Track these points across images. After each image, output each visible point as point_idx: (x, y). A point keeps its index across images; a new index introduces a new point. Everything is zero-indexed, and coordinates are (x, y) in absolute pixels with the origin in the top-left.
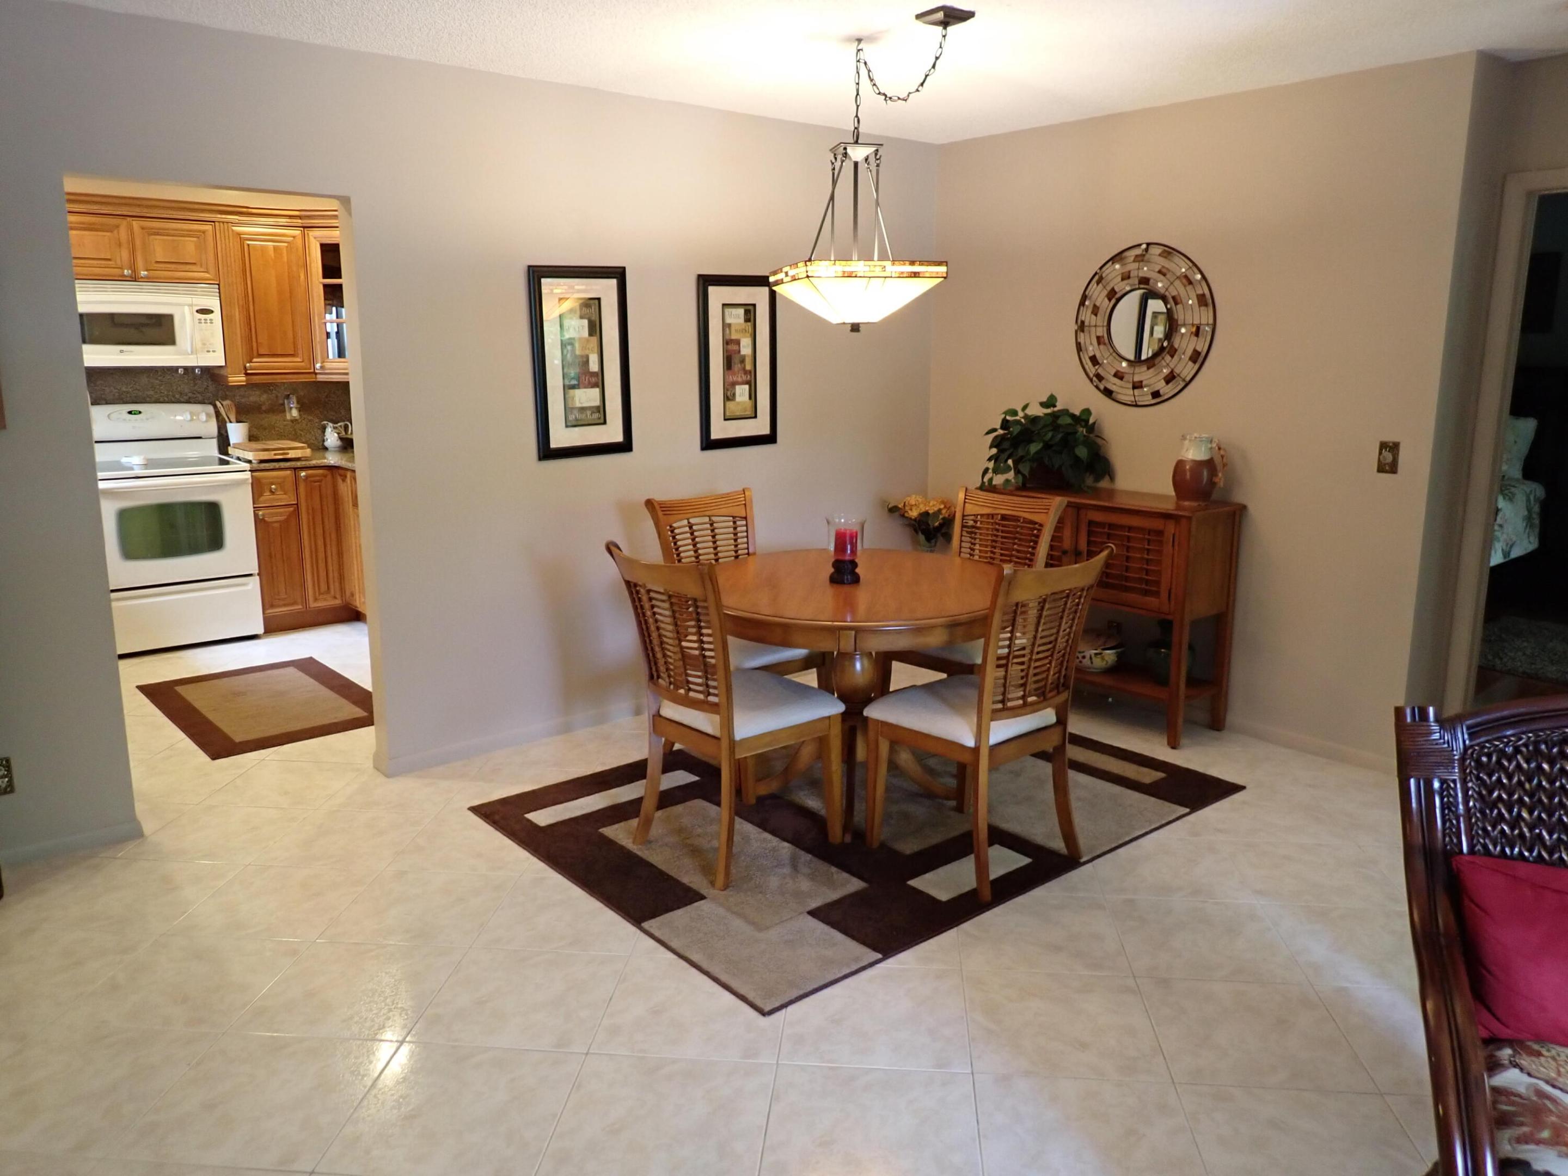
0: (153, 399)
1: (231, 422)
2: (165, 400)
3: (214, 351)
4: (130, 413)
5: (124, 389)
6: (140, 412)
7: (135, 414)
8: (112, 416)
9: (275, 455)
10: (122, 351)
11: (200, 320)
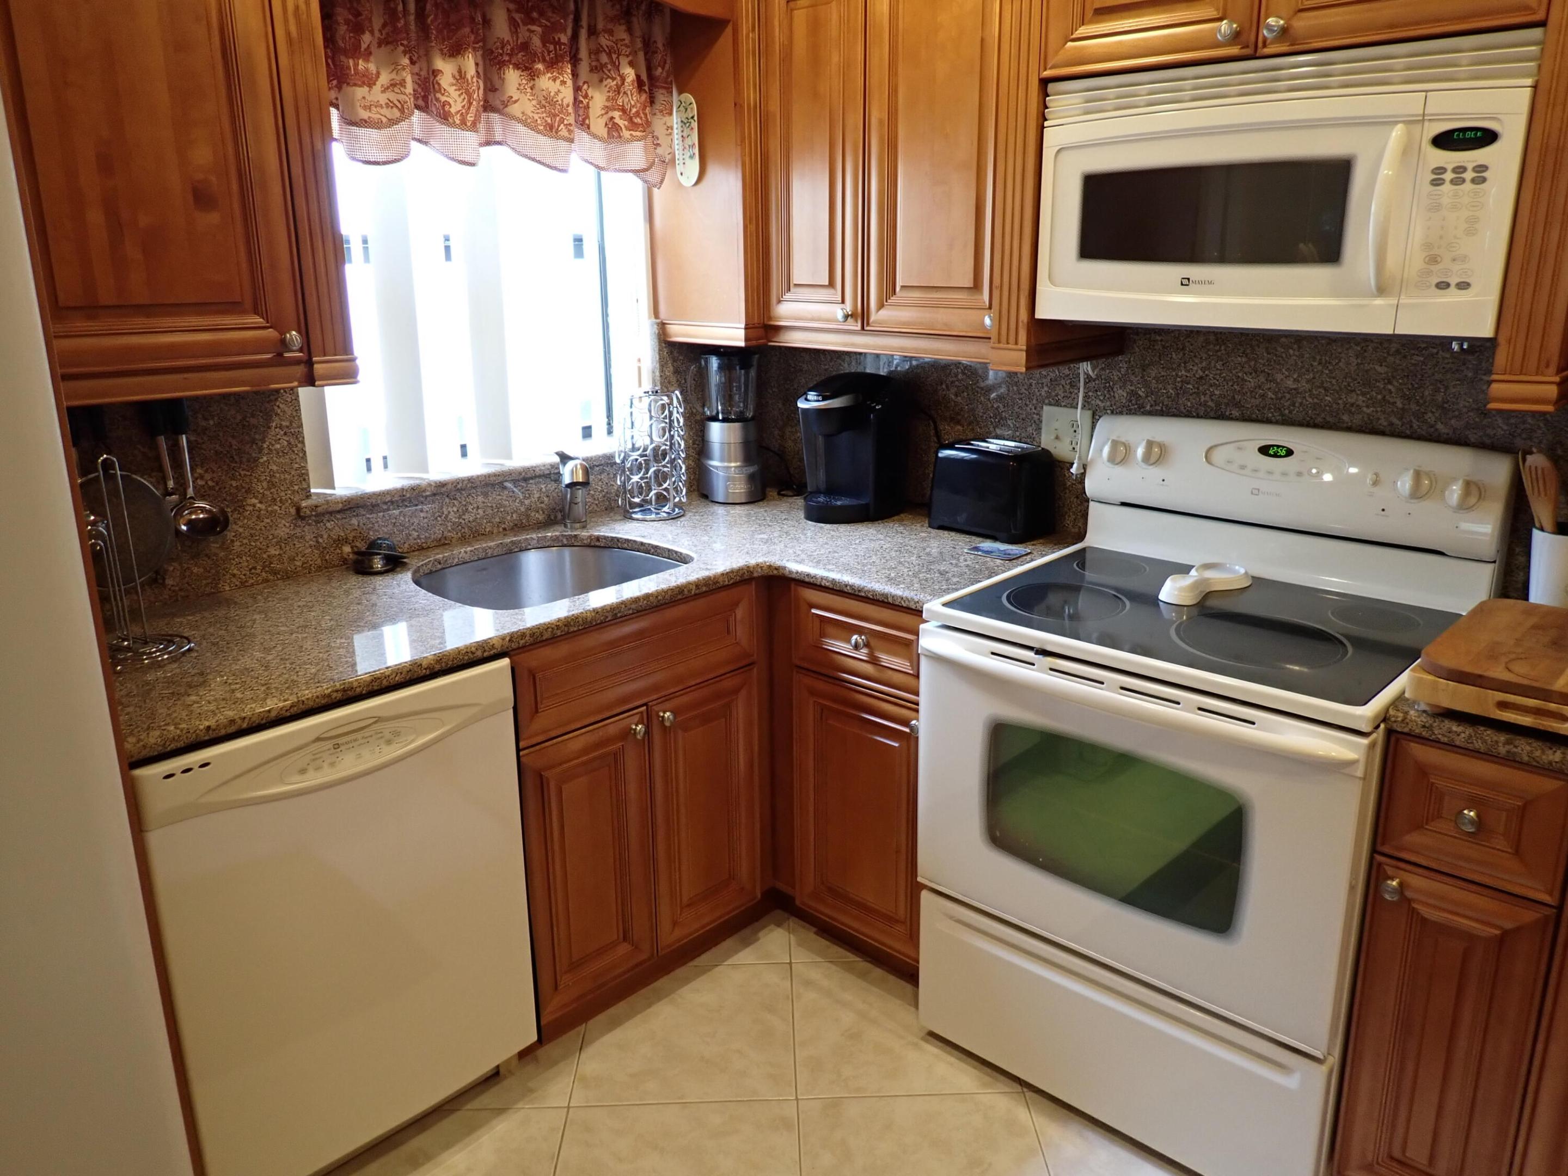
0: (1357, 420)
1: (1542, 529)
2: (1391, 424)
3: (1463, 286)
4: (1264, 450)
5: (1290, 383)
6: (1290, 453)
7: (1276, 456)
8: (1219, 456)
9: (1503, 705)
10: (1186, 282)
11: (1440, 170)
